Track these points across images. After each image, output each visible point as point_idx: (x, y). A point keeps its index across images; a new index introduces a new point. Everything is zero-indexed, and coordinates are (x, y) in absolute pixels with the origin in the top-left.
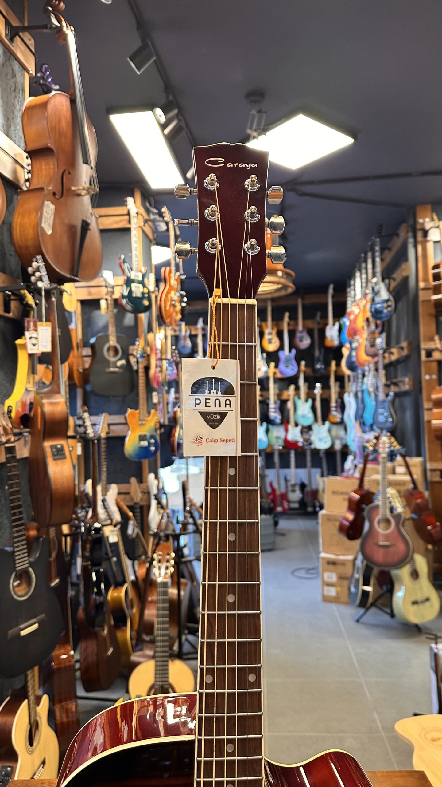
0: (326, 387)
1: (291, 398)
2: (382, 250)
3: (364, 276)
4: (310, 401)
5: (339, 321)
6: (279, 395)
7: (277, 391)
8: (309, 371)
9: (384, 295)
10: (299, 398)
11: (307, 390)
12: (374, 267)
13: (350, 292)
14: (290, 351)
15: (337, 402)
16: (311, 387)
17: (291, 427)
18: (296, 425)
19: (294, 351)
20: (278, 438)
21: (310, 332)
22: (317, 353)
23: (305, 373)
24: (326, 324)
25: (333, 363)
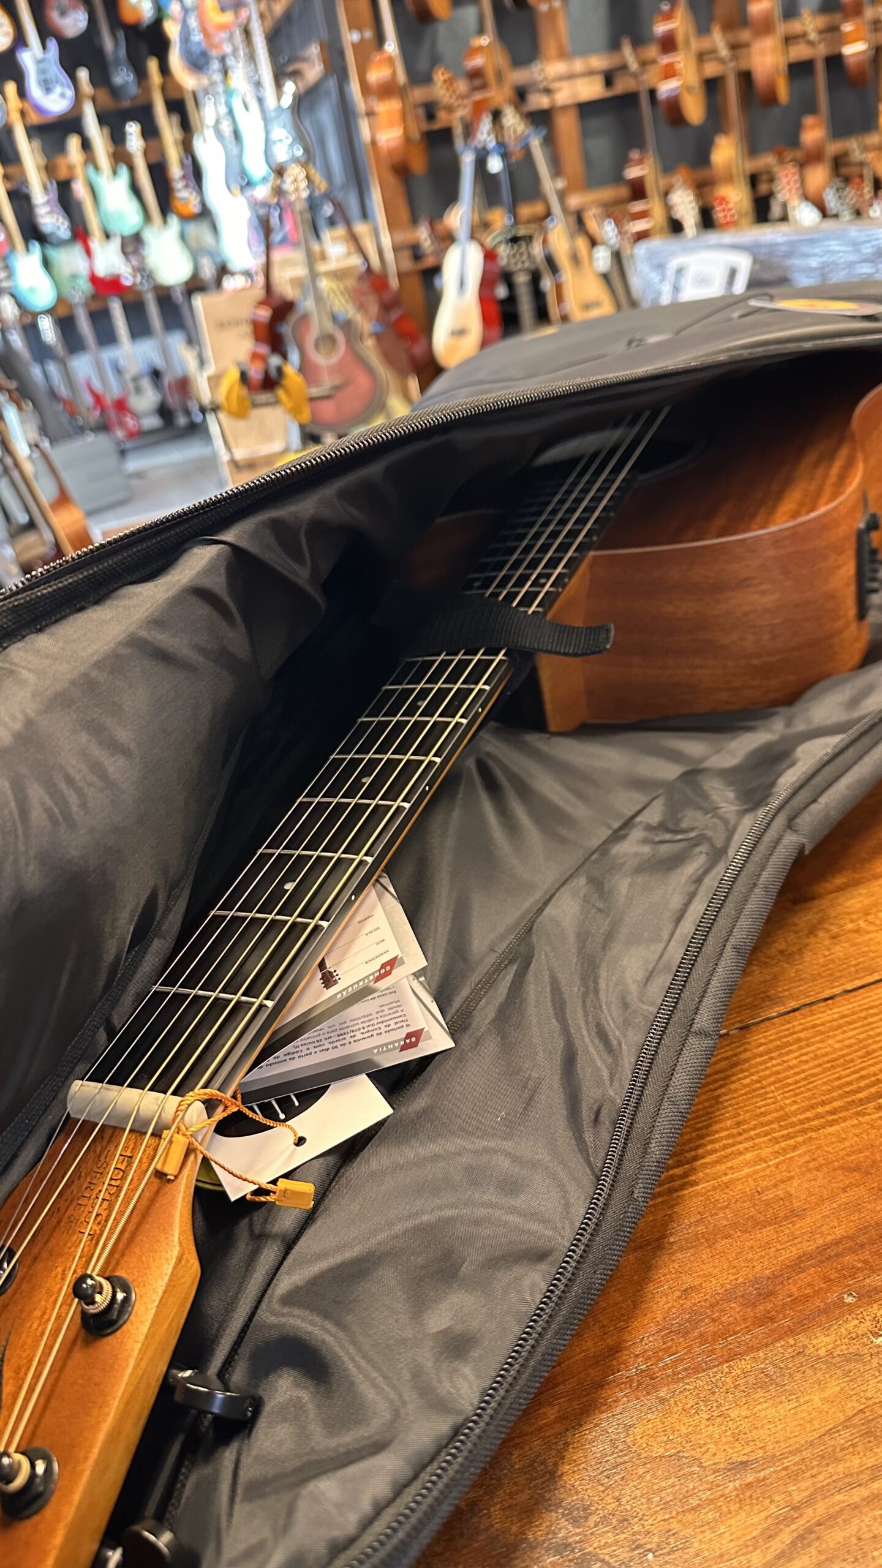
0: (150, 132)
1: (79, 171)
4: (124, 171)
6: (49, 169)
7: (42, 161)
8: (103, 96)
10: (97, 168)
11: (109, 146)
14: (44, 47)
15: (183, 165)
16: (118, 138)
17: (96, 243)
18: (108, 236)
19: (52, 44)
20: (74, 277)
22: (108, 44)
23: (94, 100)
25: (153, 65)
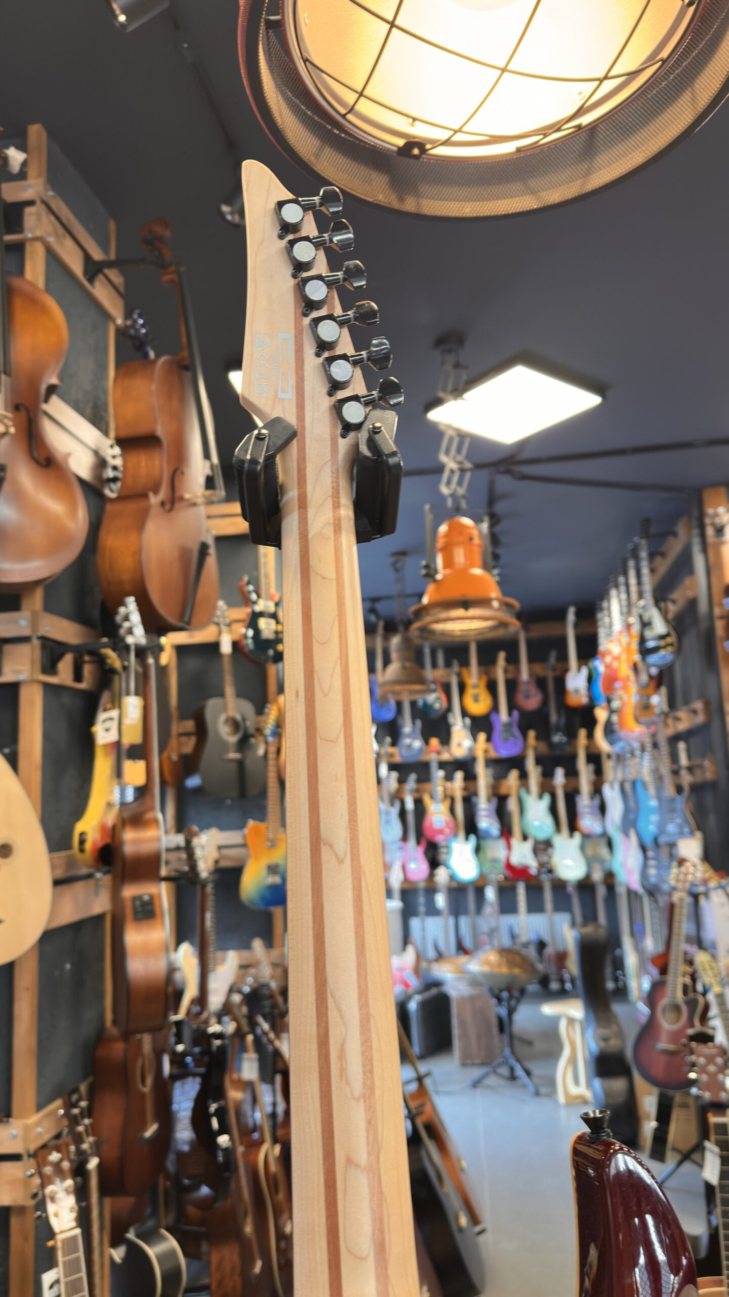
0: (572, 773)
1: (514, 792)
2: (652, 556)
3: (624, 596)
4: (547, 799)
5: (586, 664)
6: (494, 788)
7: (491, 780)
8: (543, 747)
9: (659, 627)
10: (528, 791)
11: (540, 779)
12: (639, 583)
13: (602, 620)
14: (510, 714)
15: (592, 796)
17: (516, 842)
18: (525, 838)
19: (516, 714)
20: (495, 861)
21: (541, 683)
22: (554, 718)
23: (536, 749)
24: (566, 670)
25: (583, 733)
